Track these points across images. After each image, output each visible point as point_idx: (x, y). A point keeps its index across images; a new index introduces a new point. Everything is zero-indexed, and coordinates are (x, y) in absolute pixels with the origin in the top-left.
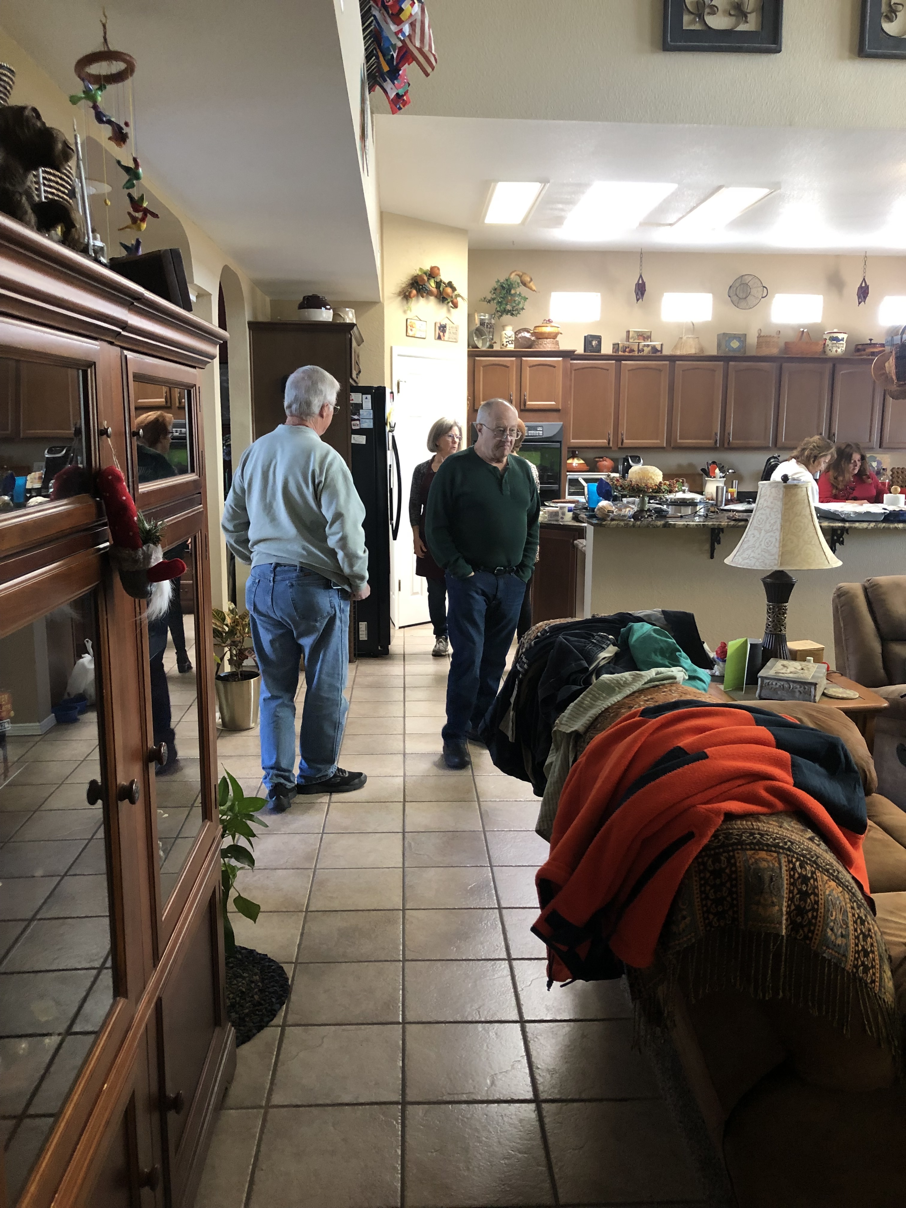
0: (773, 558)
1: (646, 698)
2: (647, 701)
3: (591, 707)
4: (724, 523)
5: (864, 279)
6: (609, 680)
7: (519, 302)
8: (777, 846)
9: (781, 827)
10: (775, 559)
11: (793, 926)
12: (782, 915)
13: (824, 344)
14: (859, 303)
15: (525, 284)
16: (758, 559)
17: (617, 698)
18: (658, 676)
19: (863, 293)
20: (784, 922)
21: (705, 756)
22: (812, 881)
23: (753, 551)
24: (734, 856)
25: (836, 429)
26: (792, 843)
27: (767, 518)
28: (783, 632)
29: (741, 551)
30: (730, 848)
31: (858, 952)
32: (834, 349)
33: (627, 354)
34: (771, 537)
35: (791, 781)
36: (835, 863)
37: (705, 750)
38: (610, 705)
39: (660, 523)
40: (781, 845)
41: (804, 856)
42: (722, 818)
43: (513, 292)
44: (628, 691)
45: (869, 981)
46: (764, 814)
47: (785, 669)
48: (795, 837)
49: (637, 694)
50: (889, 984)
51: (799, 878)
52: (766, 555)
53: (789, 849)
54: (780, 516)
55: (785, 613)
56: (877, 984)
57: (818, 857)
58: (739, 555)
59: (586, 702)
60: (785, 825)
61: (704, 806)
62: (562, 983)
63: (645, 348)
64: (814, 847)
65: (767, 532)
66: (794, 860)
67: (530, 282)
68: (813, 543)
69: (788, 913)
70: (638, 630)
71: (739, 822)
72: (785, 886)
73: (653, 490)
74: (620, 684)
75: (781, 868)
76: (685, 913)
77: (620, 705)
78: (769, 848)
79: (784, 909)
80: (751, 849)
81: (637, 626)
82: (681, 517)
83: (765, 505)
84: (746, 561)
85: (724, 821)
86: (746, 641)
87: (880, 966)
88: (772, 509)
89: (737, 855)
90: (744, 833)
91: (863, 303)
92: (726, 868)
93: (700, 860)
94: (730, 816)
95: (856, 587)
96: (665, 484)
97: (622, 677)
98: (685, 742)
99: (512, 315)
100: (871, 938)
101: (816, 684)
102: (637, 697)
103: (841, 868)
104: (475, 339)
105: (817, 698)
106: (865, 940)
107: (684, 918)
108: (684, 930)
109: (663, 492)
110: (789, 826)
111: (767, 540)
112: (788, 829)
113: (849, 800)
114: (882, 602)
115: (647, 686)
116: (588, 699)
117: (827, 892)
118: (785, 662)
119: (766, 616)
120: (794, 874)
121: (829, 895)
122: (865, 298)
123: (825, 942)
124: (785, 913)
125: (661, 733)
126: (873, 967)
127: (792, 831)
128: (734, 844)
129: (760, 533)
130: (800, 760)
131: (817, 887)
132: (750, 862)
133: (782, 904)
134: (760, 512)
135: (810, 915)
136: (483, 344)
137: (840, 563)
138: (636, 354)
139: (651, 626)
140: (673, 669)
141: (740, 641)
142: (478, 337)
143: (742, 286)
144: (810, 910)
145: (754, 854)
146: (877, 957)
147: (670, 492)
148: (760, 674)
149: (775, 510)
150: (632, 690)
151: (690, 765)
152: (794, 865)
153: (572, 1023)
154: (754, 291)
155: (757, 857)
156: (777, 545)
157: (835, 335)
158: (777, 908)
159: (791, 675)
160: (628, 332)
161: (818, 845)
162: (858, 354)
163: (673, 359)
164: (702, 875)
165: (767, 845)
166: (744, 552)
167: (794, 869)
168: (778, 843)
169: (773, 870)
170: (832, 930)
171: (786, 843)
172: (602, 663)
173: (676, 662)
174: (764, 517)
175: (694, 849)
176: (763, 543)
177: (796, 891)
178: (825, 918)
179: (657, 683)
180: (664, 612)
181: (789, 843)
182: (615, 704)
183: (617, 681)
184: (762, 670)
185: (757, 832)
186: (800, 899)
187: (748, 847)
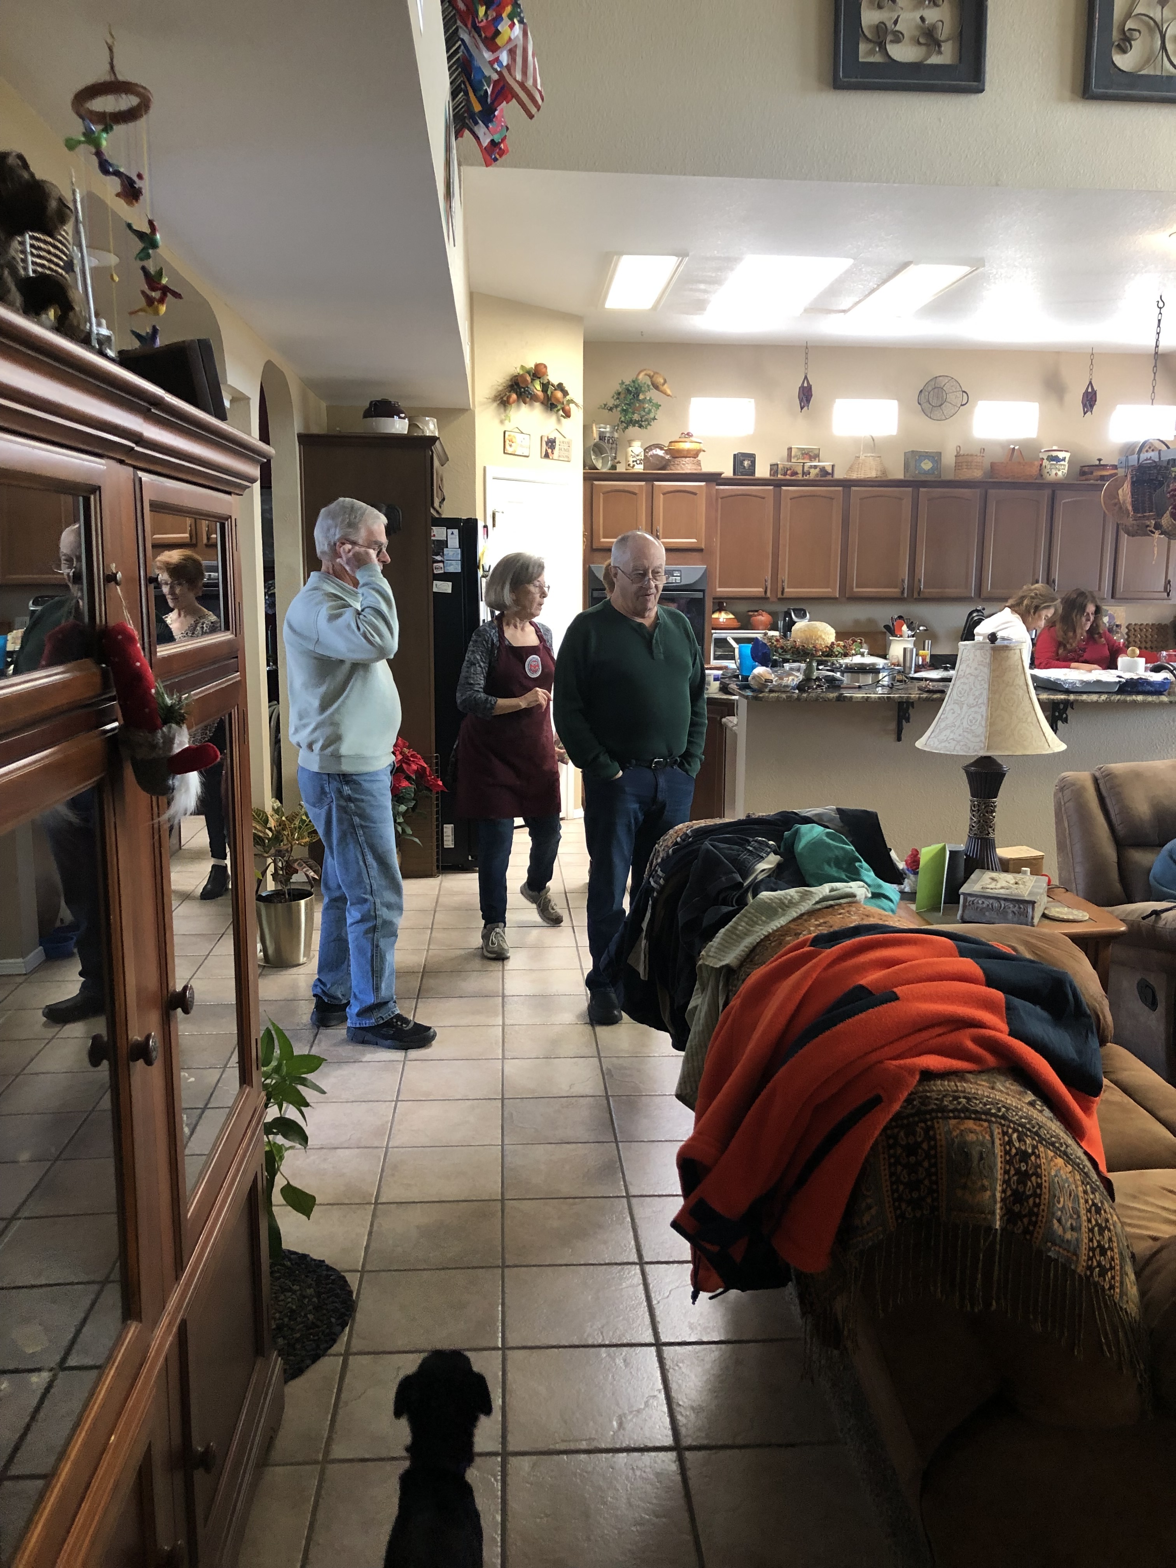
1: (817, 923)
2: (819, 925)
3: (747, 934)
4: (914, 695)
5: (1090, 383)
6: (771, 899)
7: (650, 411)
8: (988, 1113)
9: (993, 1088)
10: (981, 741)
11: (1010, 1216)
12: (995, 1202)
13: (1041, 465)
14: (1085, 413)
15: (656, 387)
17: (780, 922)
18: (833, 893)
19: (1090, 400)
20: (998, 1211)
21: (895, 998)
22: (1033, 1158)
23: (952, 732)
24: (932, 1127)
25: (1056, 575)
26: (1008, 1109)
28: (991, 835)
29: (937, 731)
30: (928, 1116)
31: (1092, 1249)
32: (1054, 472)
33: (788, 477)
35: (1005, 1027)
36: (1062, 1134)
37: (895, 990)
38: (771, 931)
39: (833, 695)
40: (993, 1111)
41: (1023, 1125)
42: (918, 1077)
43: (641, 397)
44: (794, 913)
45: (1107, 1287)
46: (970, 1072)
47: (994, 883)
48: (1011, 1101)
49: (805, 917)
50: (1133, 1291)
51: (1016, 1154)
53: (1004, 1117)
55: (993, 811)
56: (1118, 1290)
57: (1040, 1127)
59: (740, 928)
60: (999, 1086)
61: (894, 1062)
62: (710, 1294)
63: (812, 471)
64: (1035, 1114)
66: (1010, 1131)
67: (664, 384)
68: (1029, 720)
69: (1003, 1200)
70: (806, 833)
71: (939, 1082)
72: (999, 1165)
73: (823, 652)
74: (784, 903)
75: (993, 1143)
76: (869, 1201)
77: (783, 931)
78: (977, 1116)
79: (998, 1195)
80: (955, 1118)
81: (804, 828)
82: (860, 687)
83: (967, 672)
85: (921, 1081)
86: (944, 848)
87: (1121, 1268)
89: (936, 1126)
90: (944, 1096)
91: (1089, 413)
92: (922, 1142)
93: (889, 1132)
94: (927, 1075)
95: (1084, 777)
96: (838, 645)
97: (786, 894)
98: (870, 978)
99: (641, 426)
100: (1109, 1230)
101: (1035, 902)
102: (806, 921)
103: (1070, 1141)
104: (593, 457)
105: (1036, 921)
106: (1101, 1233)
107: (869, 1208)
108: (868, 1223)
109: (836, 656)
110: (1004, 1086)
111: (971, 717)
112: (1001, 1091)
113: (1079, 1052)
114: (1119, 796)
115: (818, 906)
116: (743, 924)
117: (1053, 1173)
118: (994, 875)
119: (968, 814)
120: (1010, 1149)
121: (1056, 1176)
122: (1092, 406)
123: (1051, 1238)
124: (999, 1199)
125: (837, 968)
126: (1112, 1268)
127: (1008, 1094)
128: (933, 1110)
129: (961, 708)
130: (1017, 1002)
131: (1039, 1166)
132: (955, 1134)
133: (995, 1189)
134: (962, 680)
135: (1031, 1201)
136: (604, 463)
137: (1063, 747)
138: (800, 477)
139: (822, 828)
140: (852, 884)
141: (936, 847)
142: (596, 455)
143: (936, 390)
144: (1031, 1196)
145: (958, 1123)
146: (1117, 1256)
147: (846, 655)
148: (961, 890)
150: (799, 912)
151: (876, 1009)
152: (1010, 1137)
153: (723, 1346)
154: (951, 397)
155: (962, 1128)
157: (1054, 454)
158: (988, 1193)
159: (1002, 891)
160: (790, 449)
161: (1041, 1111)
162: (1084, 478)
163: (847, 484)
164: (892, 1152)
165: (976, 1112)
167: (1010, 1142)
168: (990, 1109)
169: (982, 1144)
170: (1059, 1221)
171: (999, 1110)
172: (760, 877)
173: (855, 875)
174: (966, 687)
175: (882, 1118)
177: (1012, 1172)
178: (1051, 1205)
179: (832, 902)
180: (839, 811)
181: (1003, 1109)
182: (778, 930)
183: (780, 899)
184: (965, 885)
185: (962, 1095)
186: (1019, 1182)
187: (951, 1115)
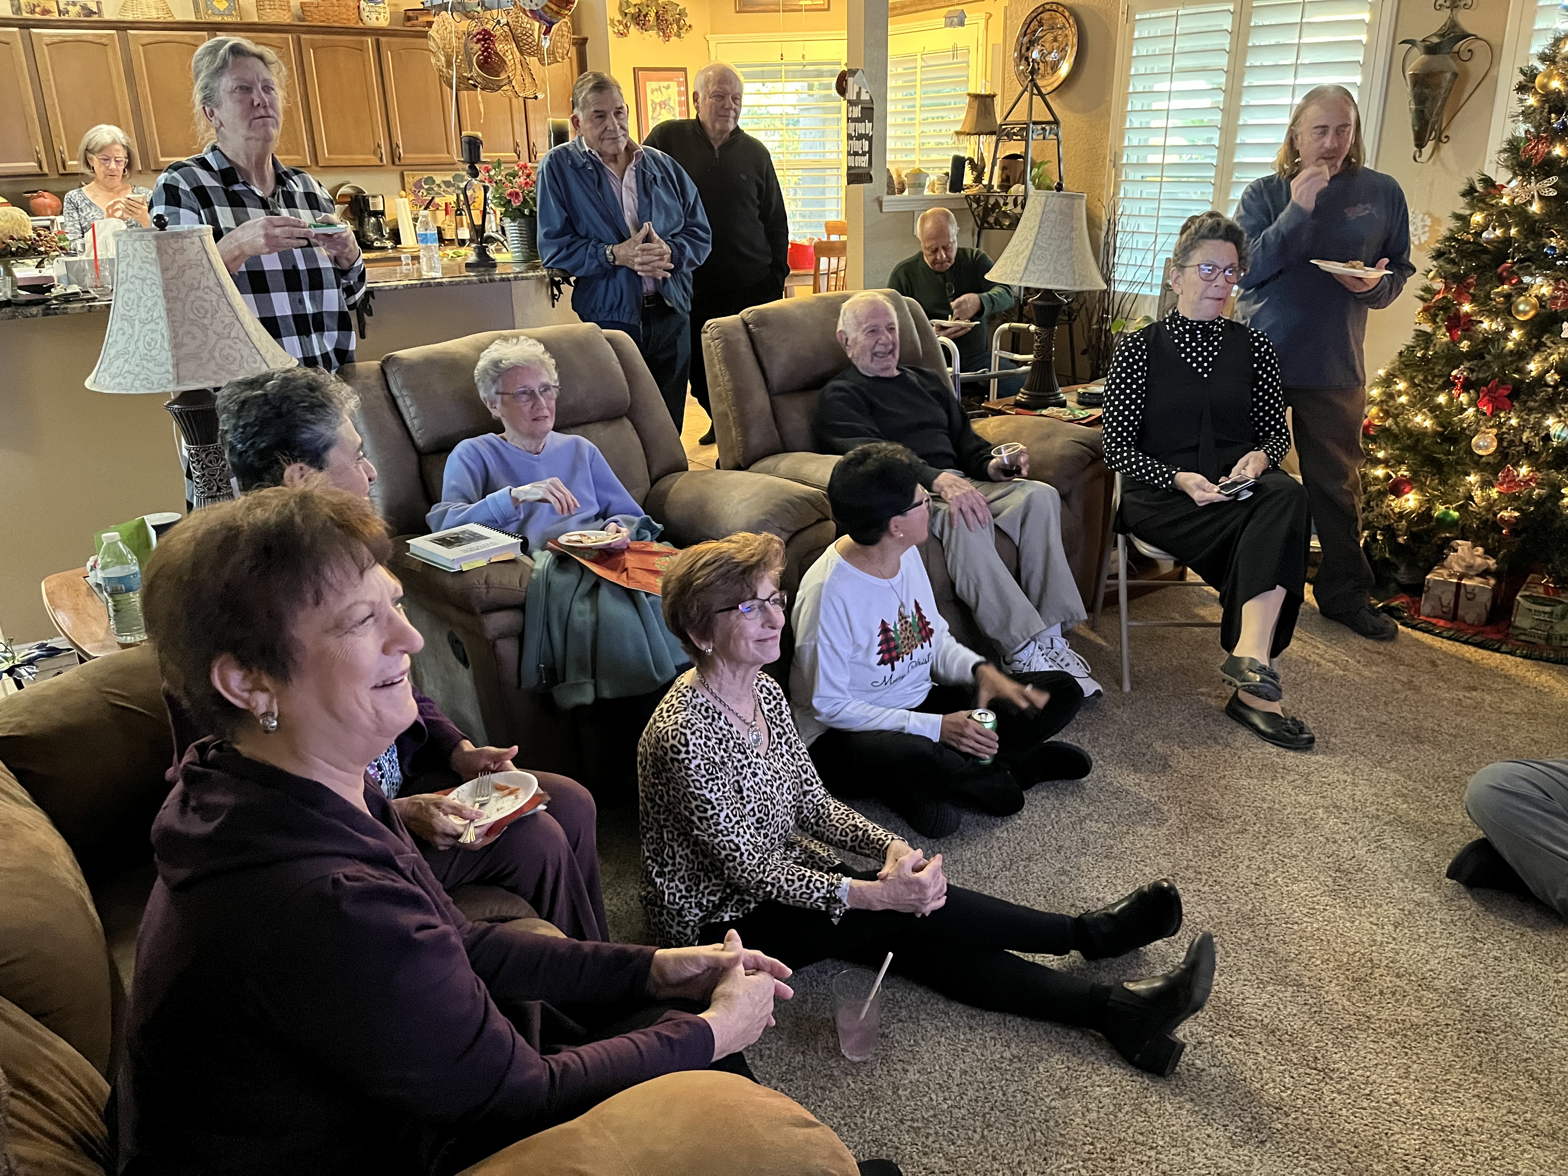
0: (163, 370)
10: (167, 371)
13: (358, 7)
16: (137, 375)
23: (126, 360)
27: (140, 298)
32: (374, 16)
34: (153, 331)
52: (150, 365)
54: (160, 292)
58: (105, 370)
63: (70, 8)
65: (144, 323)
68: (233, 334)
83: (131, 275)
84: (117, 380)
86: (146, 523)
88: (144, 280)
111: (148, 339)
129: (133, 327)
134: (126, 286)
138: (56, 16)
149: (148, 282)
156: (166, 345)
162: (408, 23)
163: (122, 26)
166: (111, 364)
174: (134, 296)
176: (140, 344)
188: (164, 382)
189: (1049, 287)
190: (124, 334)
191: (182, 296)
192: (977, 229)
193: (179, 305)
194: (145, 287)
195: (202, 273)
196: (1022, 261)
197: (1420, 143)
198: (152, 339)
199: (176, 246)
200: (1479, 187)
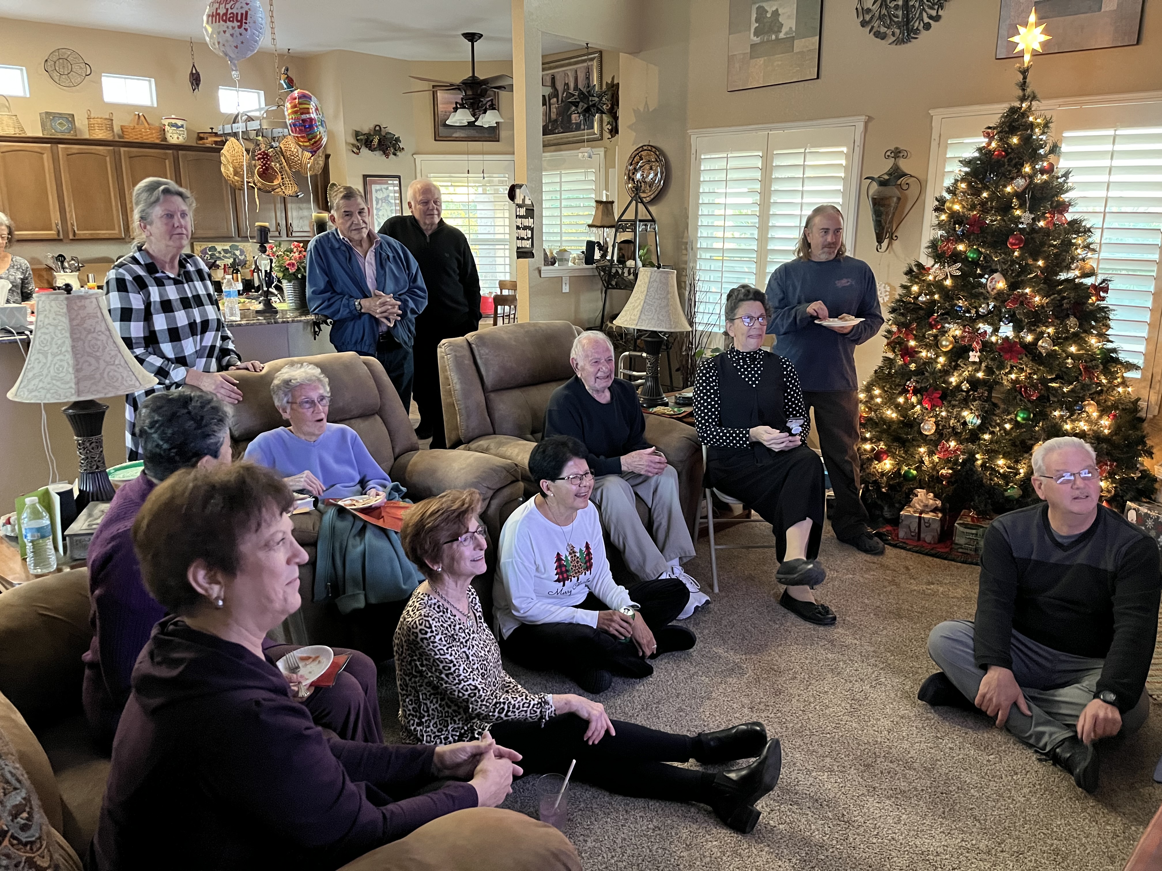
0: (68, 386)
84: (34, 394)
188: (68, 394)
189: (655, 329)
190: (39, 362)
191: (83, 337)
192: (604, 289)
193: (80, 343)
194: (57, 332)
195: (97, 322)
196: (637, 312)
197: (880, 240)
198: (61, 366)
199: (79, 304)
200: (915, 269)
